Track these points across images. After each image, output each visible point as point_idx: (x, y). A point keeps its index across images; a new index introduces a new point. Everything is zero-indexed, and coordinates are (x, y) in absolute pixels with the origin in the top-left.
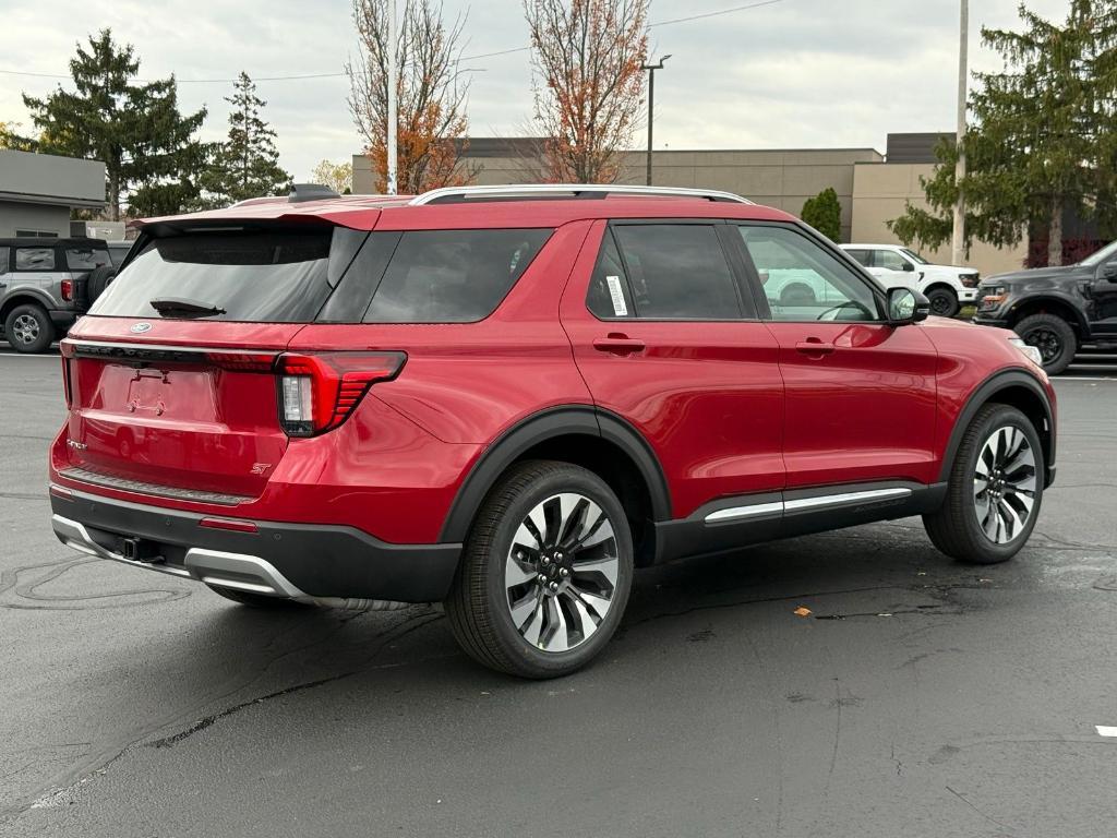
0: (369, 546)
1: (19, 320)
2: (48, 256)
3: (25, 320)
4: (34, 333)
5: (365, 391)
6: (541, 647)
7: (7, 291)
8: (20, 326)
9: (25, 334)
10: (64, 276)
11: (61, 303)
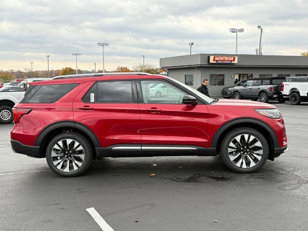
0: (21, 145)
1: (262, 96)
2: (268, 81)
3: (263, 96)
4: (265, 99)
5: (22, 116)
6: (62, 170)
7: (260, 89)
8: (262, 97)
9: (263, 99)
10: (272, 86)
11: (271, 92)
